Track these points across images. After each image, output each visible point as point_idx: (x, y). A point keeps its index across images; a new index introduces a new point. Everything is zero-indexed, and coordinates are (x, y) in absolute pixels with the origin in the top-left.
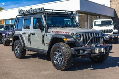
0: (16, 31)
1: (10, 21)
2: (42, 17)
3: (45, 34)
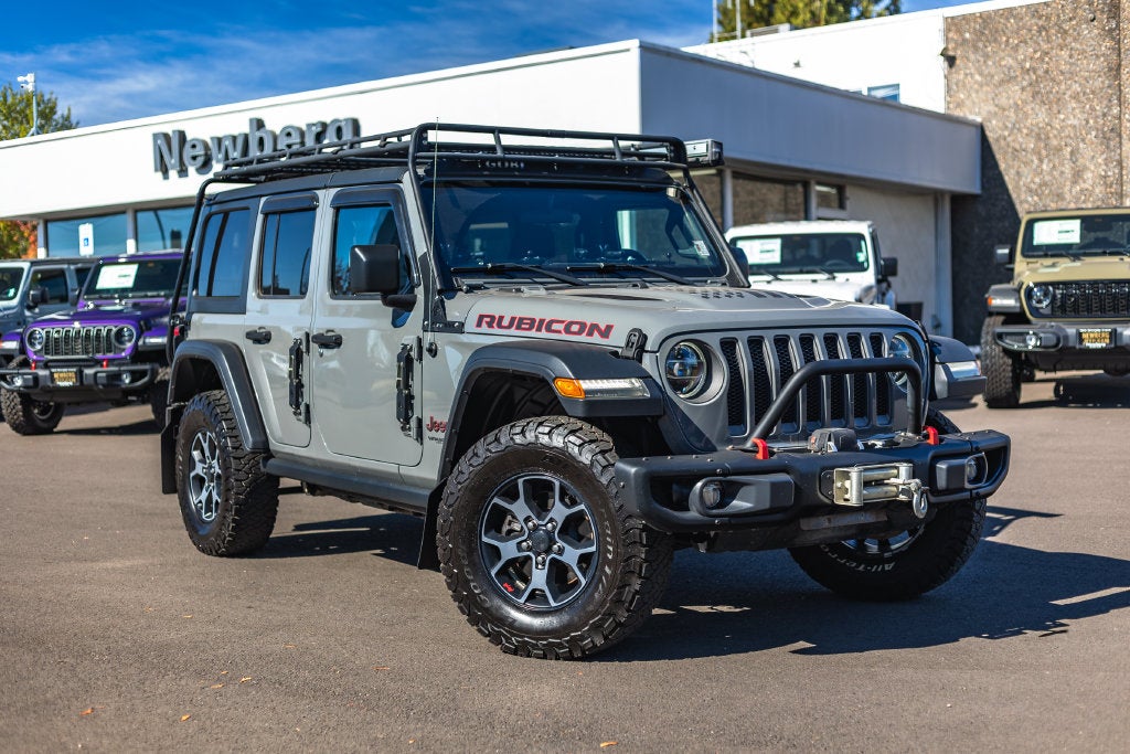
0: (195, 317)
1: (86, 230)
2: (398, 196)
3: (420, 341)
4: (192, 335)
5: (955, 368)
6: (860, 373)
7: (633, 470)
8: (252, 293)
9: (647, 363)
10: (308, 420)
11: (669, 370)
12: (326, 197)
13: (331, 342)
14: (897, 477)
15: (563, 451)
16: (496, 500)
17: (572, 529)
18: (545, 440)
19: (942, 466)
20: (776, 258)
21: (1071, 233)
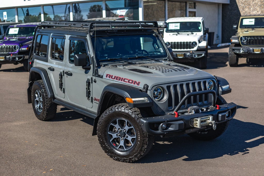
2: (86, 40)
3: (92, 78)
4: (34, 65)
5: (224, 87)
7: (145, 122)
8: (49, 57)
9: (149, 93)
10: (64, 92)
11: (154, 94)
12: (67, 37)
13: (70, 74)
14: (209, 120)
15: (128, 114)
16: (111, 124)
18: (123, 110)
19: (220, 115)
20: (178, 28)
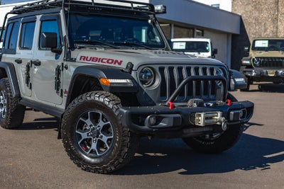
0: (4, 55)
2: (59, 17)
3: (63, 64)
4: (2, 60)
5: (237, 80)
6: (206, 80)
7: (125, 111)
8: (18, 48)
9: (133, 74)
10: (31, 88)
11: (141, 77)
12: (39, 17)
13: (38, 64)
14: (217, 116)
15: (103, 103)
16: (81, 119)
17: (106, 130)
18: (97, 99)
19: (232, 113)
20: (184, 48)
21: (265, 44)
